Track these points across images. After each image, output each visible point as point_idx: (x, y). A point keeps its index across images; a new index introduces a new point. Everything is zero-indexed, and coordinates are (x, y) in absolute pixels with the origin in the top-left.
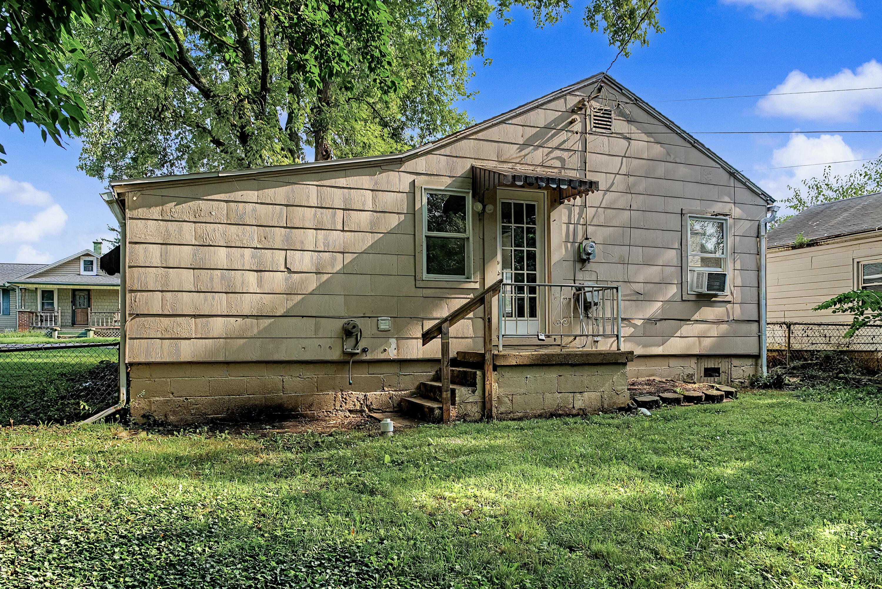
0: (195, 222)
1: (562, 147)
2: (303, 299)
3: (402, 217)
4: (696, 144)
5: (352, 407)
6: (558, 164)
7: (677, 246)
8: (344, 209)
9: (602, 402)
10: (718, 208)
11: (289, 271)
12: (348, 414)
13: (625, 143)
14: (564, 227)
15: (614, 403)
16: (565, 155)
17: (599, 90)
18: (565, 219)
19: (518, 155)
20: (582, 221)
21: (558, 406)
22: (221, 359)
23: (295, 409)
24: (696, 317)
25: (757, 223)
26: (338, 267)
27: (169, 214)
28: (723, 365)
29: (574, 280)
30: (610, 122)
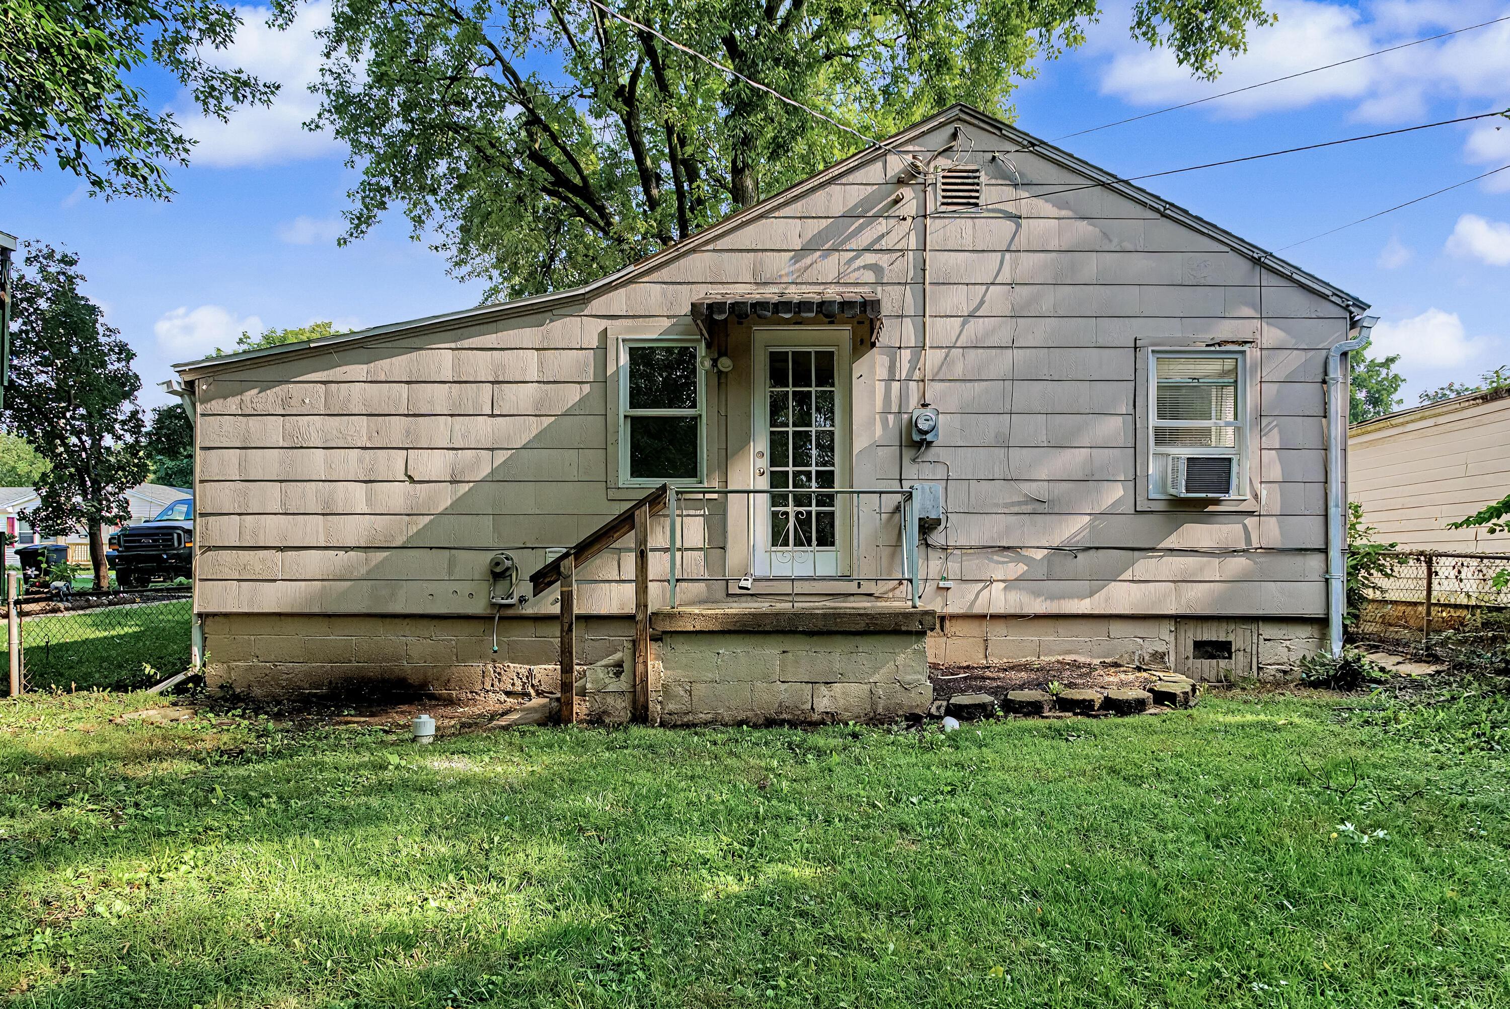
0: (283, 415)
1: (877, 247)
2: (431, 521)
3: (587, 388)
4: (1168, 212)
5: (509, 688)
6: (869, 276)
7: (1124, 407)
8: (492, 383)
9: (873, 704)
10: (1225, 330)
11: (411, 479)
12: (503, 697)
13: (1010, 225)
14: (880, 387)
15: (901, 706)
16: (883, 260)
17: (954, 136)
18: (882, 372)
19: (792, 269)
20: (917, 375)
21: (780, 706)
22: (316, 610)
23: (424, 685)
24: (1172, 542)
25: (1324, 352)
26: (484, 471)
27: (249, 405)
28: (1238, 637)
29: (901, 480)
30: (977, 191)
